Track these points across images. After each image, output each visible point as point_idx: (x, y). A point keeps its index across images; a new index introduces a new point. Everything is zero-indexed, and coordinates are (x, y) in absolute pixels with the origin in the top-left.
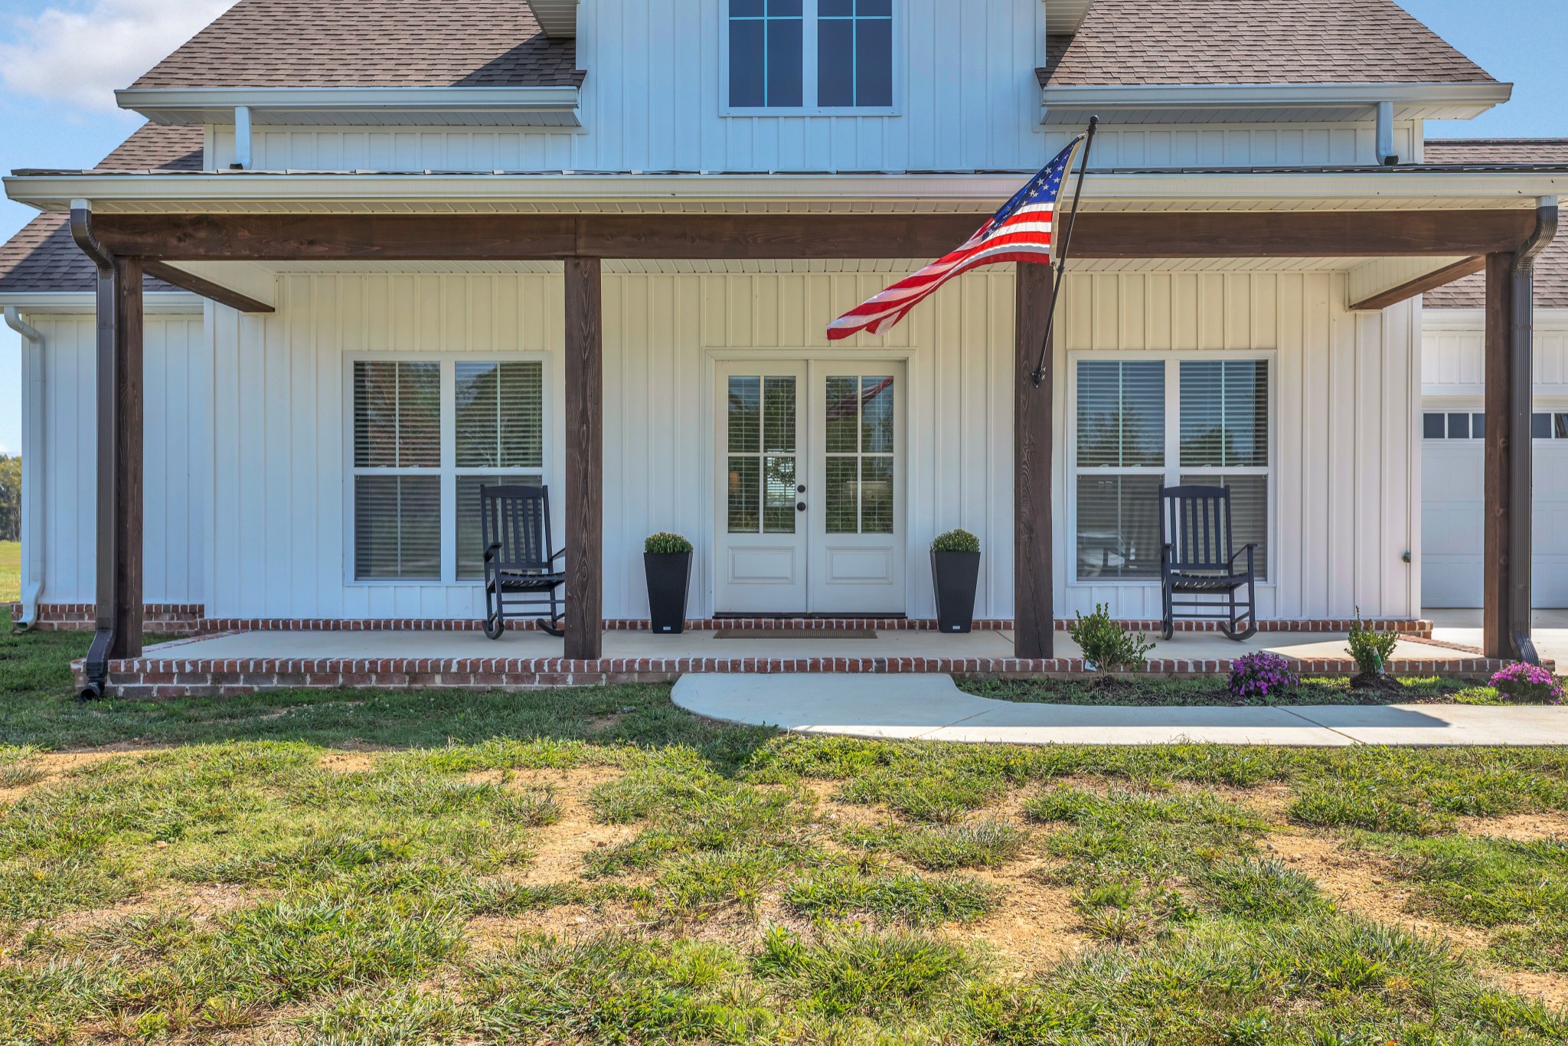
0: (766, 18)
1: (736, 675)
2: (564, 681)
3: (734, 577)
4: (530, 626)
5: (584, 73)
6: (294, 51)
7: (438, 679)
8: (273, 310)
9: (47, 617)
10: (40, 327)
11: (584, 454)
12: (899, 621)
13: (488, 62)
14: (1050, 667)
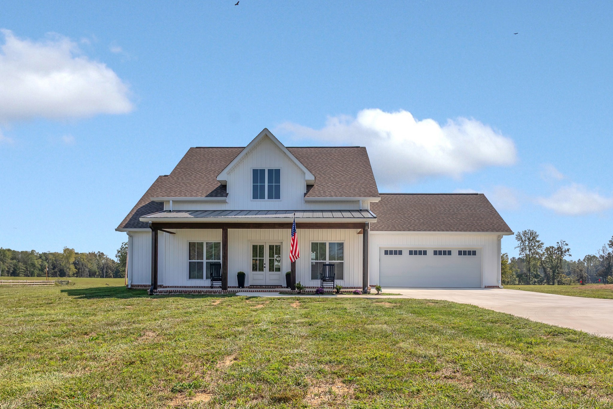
0: (259, 184)
1: (247, 292)
2: (222, 293)
3: (253, 279)
4: (218, 287)
5: (228, 194)
6: (179, 188)
7: (203, 293)
8: (175, 233)
9: (133, 287)
10: (132, 234)
11: (225, 259)
12: (281, 287)
13: (212, 191)
14: (295, 291)
